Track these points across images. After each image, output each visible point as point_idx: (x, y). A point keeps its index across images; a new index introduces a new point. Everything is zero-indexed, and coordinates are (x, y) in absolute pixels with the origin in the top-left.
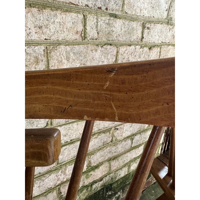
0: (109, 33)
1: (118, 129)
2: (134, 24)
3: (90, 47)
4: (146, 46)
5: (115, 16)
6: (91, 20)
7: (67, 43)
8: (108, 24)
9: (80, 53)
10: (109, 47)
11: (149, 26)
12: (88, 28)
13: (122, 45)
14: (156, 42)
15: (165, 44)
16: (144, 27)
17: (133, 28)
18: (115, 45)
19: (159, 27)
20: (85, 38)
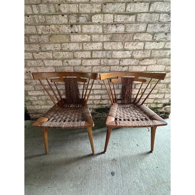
0: (107, 63)
2: (116, 60)
3: (102, 67)
4: (121, 66)
5: (109, 59)
6: (102, 61)
7: (96, 66)
8: (107, 61)
9: (99, 68)
10: (107, 66)
12: (101, 62)
13: (112, 66)
14: (126, 65)
15: (131, 65)
16: (120, 60)
17: (116, 61)
18: (109, 66)
19: (127, 60)
20: (100, 64)
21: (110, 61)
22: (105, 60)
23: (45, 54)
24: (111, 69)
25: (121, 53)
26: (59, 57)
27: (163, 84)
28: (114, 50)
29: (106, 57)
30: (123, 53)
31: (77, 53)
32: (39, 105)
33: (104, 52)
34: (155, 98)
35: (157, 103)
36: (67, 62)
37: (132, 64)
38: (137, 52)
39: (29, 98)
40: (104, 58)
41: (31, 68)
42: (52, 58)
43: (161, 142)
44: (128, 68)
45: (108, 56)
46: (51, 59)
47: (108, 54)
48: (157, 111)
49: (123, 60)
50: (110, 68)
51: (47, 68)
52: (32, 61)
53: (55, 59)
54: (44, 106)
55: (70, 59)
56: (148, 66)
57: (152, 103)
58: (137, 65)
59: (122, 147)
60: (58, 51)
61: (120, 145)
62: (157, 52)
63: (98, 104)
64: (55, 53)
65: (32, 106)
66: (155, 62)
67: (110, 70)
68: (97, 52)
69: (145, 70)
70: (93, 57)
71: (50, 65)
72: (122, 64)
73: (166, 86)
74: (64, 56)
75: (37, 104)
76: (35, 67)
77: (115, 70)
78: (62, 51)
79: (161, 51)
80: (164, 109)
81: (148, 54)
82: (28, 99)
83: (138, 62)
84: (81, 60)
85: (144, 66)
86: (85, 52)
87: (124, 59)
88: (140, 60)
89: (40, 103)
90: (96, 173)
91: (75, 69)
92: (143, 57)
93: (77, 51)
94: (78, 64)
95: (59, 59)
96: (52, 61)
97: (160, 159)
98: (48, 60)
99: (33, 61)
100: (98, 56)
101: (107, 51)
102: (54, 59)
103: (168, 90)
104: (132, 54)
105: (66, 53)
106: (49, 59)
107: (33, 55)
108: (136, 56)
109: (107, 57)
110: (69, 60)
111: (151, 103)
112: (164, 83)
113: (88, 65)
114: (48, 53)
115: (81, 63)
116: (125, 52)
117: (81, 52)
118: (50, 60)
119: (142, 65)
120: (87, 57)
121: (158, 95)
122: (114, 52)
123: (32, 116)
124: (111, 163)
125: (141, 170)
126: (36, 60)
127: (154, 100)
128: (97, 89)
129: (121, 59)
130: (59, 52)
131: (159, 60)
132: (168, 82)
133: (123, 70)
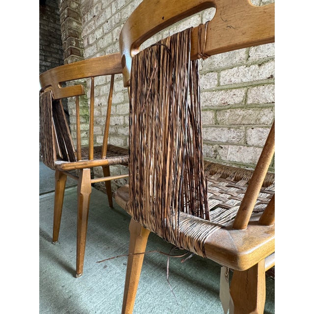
0: (211, 64)
1: (222, 148)
4: (253, 64)
10: (211, 73)
13: (224, 69)
18: (217, 71)
24: (221, 79)
50: (219, 77)
67: (219, 85)
72: (255, 56)
77: (233, 79)
99: (105, 87)
118: (120, 80)
126: (107, 84)
133: (260, 78)
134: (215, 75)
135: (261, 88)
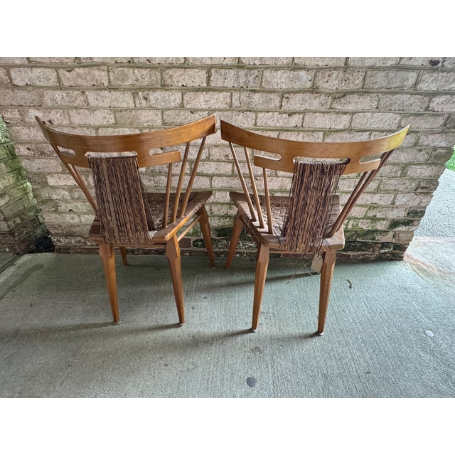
0: (249, 103)
2: (272, 96)
3: (235, 113)
4: (285, 113)
5: (254, 91)
6: (236, 95)
7: (220, 110)
8: (249, 97)
9: (227, 116)
10: (249, 113)
11: (288, 96)
12: (233, 101)
13: (261, 112)
14: (297, 109)
15: (310, 111)
16: (283, 97)
17: (271, 99)
18: (254, 112)
19: (300, 96)
20: (231, 107)
21: (257, 97)
22: (244, 96)
23: (89, 73)
24: (258, 120)
25: (285, 75)
26: (126, 84)
27: (391, 167)
28: (267, 68)
29: (245, 87)
30: (291, 76)
31: (170, 73)
32: (75, 213)
33: (242, 73)
34: (369, 203)
35: (374, 219)
36: (145, 99)
37: (313, 108)
38: (328, 73)
39: (49, 193)
40: (241, 89)
41: (53, 112)
42: (106, 84)
43: (381, 313)
44: (303, 119)
45: (252, 85)
46: (105, 89)
47: (251, 79)
48: (374, 239)
49: (292, 95)
50: (256, 117)
51: (95, 113)
52: (55, 92)
53: (115, 89)
54: (86, 216)
55: (154, 90)
56: (356, 115)
57: (362, 218)
58: (327, 112)
59: (280, 320)
60: (123, 67)
61: (274, 315)
62: (381, 74)
63: (223, 216)
64: (114, 72)
65: (58, 216)
66: (374, 105)
67: (255, 125)
68: (223, 71)
69: (347, 127)
70: (213, 84)
71: (101, 104)
72: (286, 106)
73: (400, 172)
74: (137, 80)
75: (70, 210)
76: (65, 109)
77: (269, 122)
78: (131, 67)
79: (392, 75)
80: (391, 234)
81: (357, 82)
82: (47, 195)
83: (329, 103)
84: (182, 95)
85: (346, 113)
86: (191, 72)
87: (292, 92)
88: (334, 99)
89: (76, 207)
90: (209, 379)
91: (165, 117)
92: (344, 88)
93: (170, 68)
94: (173, 105)
95: (125, 89)
96: (106, 93)
97: (376, 353)
98: (97, 89)
99: (58, 92)
100: (226, 85)
101: (248, 68)
102: (111, 88)
103: (404, 184)
104: (313, 81)
105: (144, 72)
106: (98, 87)
107: (58, 75)
108: (324, 86)
109: (250, 85)
110: (150, 92)
111: (359, 219)
112: (394, 164)
113: (198, 106)
114: (96, 72)
115: (182, 103)
116: (295, 73)
117: (182, 71)
118: (101, 90)
119: (338, 113)
120: (196, 85)
121: (378, 195)
122: (267, 73)
123: (59, 241)
124: (248, 358)
125: (325, 376)
126: (66, 89)
127: (367, 209)
128: (220, 175)
129: (284, 94)
130: (126, 70)
131: (386, 100)
132: (405, 162)
133: (289, 125)
134: (253, 115)
135: (289, 133)
